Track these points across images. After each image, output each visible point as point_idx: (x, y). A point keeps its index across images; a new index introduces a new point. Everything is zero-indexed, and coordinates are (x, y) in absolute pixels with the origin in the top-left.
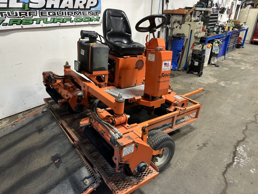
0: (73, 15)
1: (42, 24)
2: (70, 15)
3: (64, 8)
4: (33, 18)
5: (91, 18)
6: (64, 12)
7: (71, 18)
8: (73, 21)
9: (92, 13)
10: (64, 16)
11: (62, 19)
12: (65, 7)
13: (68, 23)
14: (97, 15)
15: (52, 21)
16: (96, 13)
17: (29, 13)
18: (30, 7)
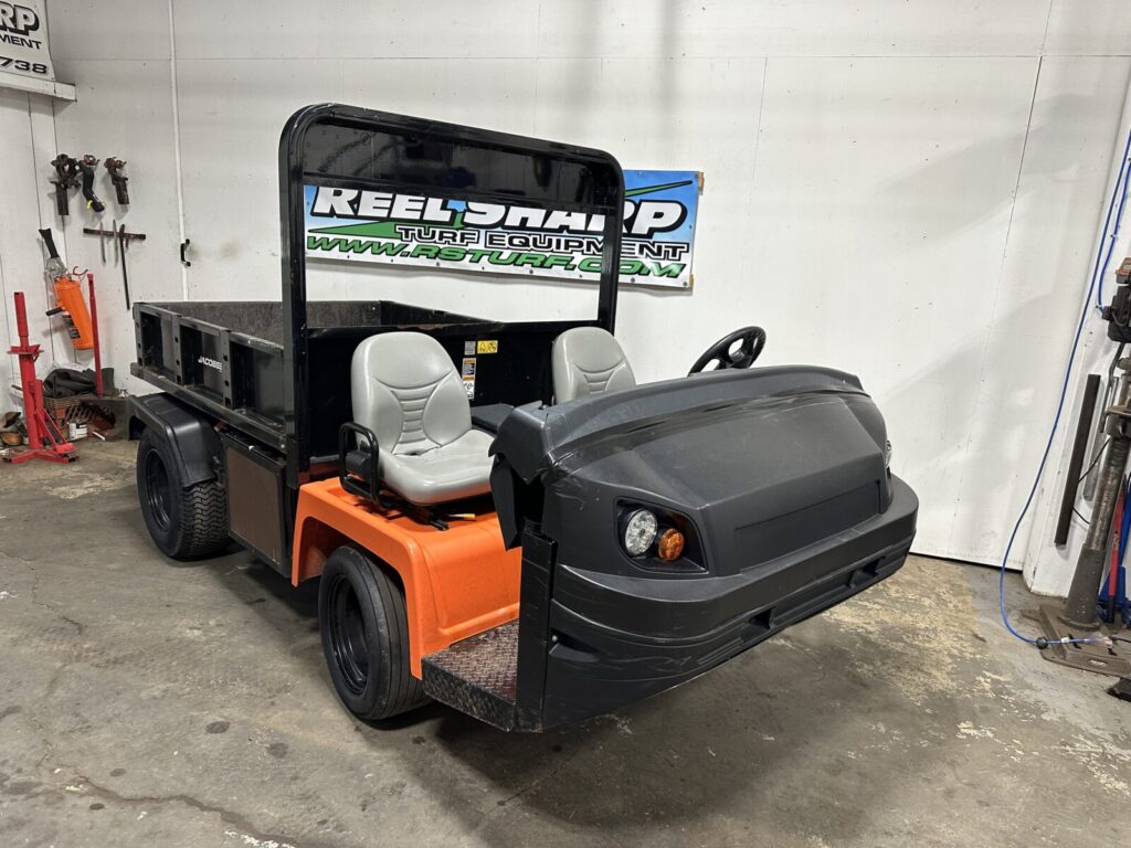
0: (582, 251)
1: (485, 265)
2: (570, 249)
3: (557, 227)
4: (467, 248)
5: (643, 267)
6: (554, 240)
7: (573, 258)
8: (575, 266)
9: (655, 250)
10: (552, 251)
11: (543, 258)
12: (561, 226)
13: (558, 271)
14: (674, 255)
15: (512, 260)
16: (675, 249)
17: (462, 235)
18: (466, 220)
